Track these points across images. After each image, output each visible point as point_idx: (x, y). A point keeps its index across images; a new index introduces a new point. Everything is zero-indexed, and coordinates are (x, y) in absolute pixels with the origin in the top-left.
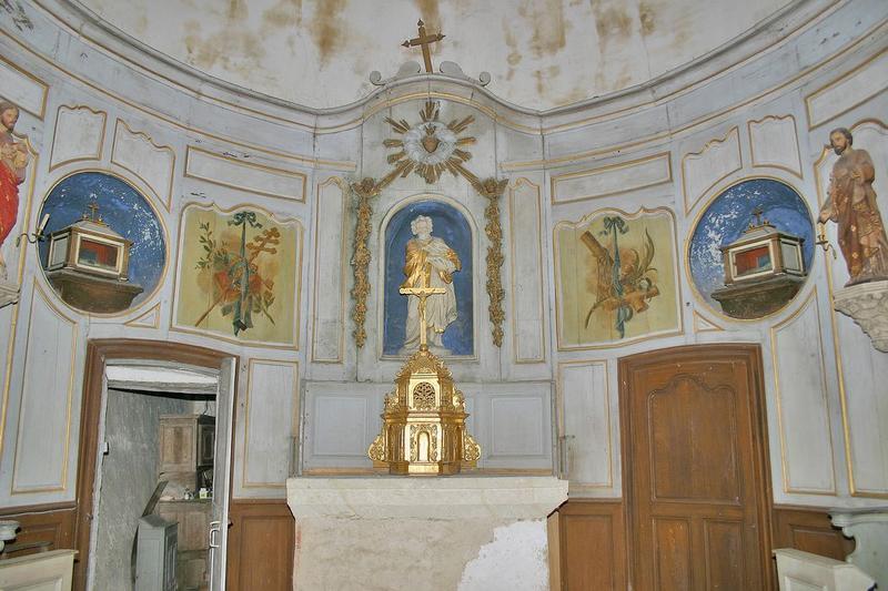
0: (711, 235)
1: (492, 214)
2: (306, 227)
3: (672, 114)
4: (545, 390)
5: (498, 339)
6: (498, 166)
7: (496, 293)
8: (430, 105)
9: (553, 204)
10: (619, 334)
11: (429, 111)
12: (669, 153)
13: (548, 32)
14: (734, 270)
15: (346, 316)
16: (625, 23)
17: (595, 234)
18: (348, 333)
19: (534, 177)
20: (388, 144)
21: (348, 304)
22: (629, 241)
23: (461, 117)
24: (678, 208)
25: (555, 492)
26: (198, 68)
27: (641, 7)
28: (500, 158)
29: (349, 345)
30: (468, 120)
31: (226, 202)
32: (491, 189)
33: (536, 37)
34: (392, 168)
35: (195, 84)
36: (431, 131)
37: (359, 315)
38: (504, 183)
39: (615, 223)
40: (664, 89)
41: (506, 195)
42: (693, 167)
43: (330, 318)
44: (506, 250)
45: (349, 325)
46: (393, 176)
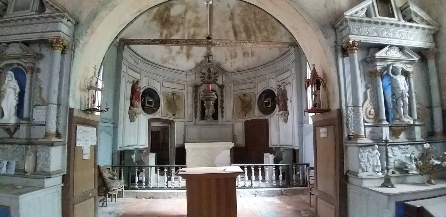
0: (262, 98)
1: (222, 92)
2: (185, 95)
3: (256, 74)
4: (231, 126)
5: (222, 117)
6: (223, 82)
7: (222, 108)
8: (209, 69)
9: (234, 90)
10: (245, 116)
11: (209, 71)
12: (255, 82)
13: (233, 54)
14: (264, 106)
15: (193, 112)
16: (248, 54)
17: (241, 97)
18: (194, 116)
19: (230, 85)
20: (201, 77)
21: (194, 110)
22: (247, 99)
23: (216, 71)
24: (256, 93)
25: (231, 145)
26: (164, 65)
27: (251, 51)
28: (223, 81)
29: (194, 118)
30: (217, 72)
31: (170, 91)
32: (221, 87)
33: (231, 55)
34: (202, 82)
35: (164, 68)
36: (209, 75)
37: (196, 112)
38: (224, 85)
39: (245, 95)
40: (255, 69)
41: (224, 89)
42: (259, 85)
43: (190, 113)
44: (224, 99)
45: (194, 114)
46: (202, 84)
